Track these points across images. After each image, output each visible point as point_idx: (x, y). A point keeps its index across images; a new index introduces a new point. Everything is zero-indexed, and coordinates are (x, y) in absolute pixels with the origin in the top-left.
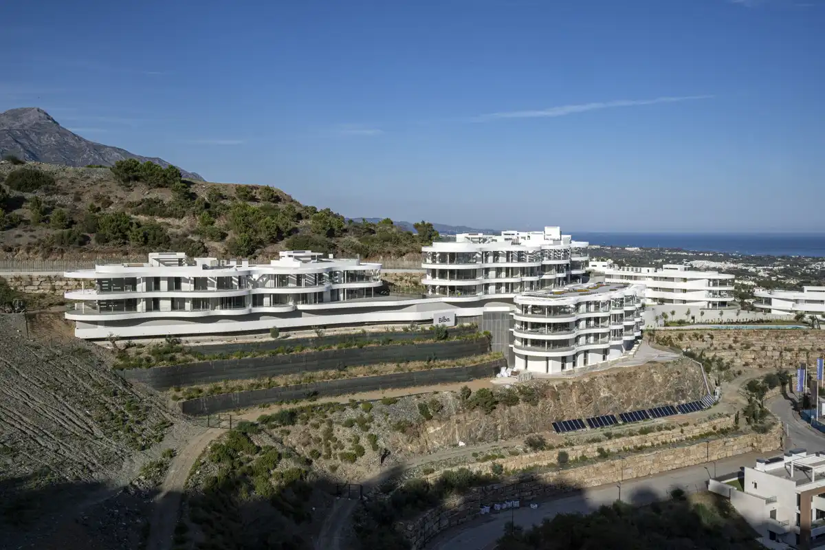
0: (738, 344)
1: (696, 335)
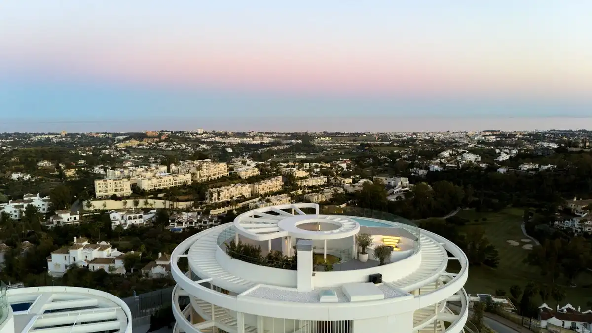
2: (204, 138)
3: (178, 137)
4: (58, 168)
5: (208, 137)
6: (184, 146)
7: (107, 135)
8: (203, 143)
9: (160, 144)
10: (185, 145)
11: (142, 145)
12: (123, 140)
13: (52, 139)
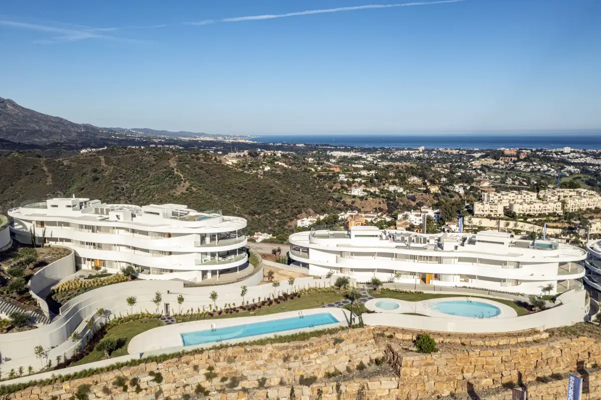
0: (216, 381)
1: (120, 382)
2: (571, 158)
3: (538, 156)
4: (425, 184)
5: (577, 158)
6: (545, 168)
7: (461, 152)
8: (570, 164)
9: (517, 163)
10: (547, 166)
11: (499, 164)
12: (479, 158)
13: (411, 154)
